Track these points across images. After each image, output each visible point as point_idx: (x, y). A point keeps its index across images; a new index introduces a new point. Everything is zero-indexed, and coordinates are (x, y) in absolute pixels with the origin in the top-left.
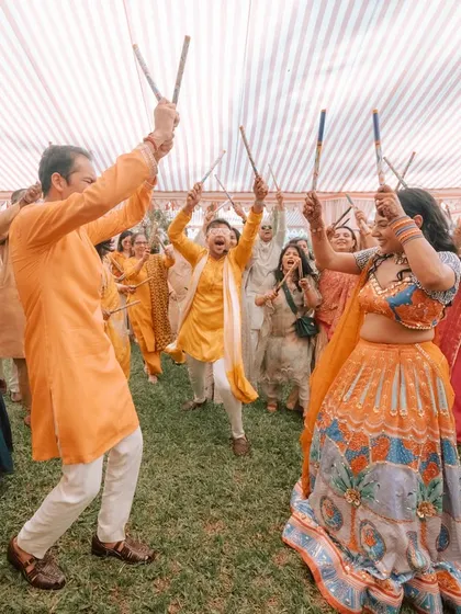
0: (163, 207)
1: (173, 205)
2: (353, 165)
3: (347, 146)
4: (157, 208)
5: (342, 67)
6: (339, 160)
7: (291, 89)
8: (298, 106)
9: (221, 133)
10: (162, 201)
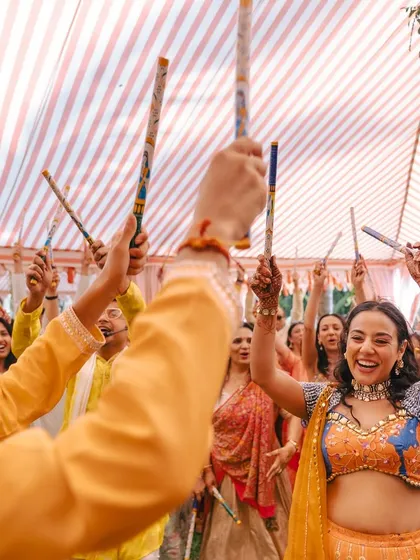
2: (176, 221)
3: (174, 196)
5: (187, 100)
6: (161, 213)
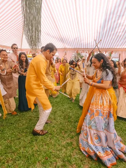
0: (80, 52)
1: (83, 52)
4: (79, 53)
7: (118, 20)
8: (120, 24)
9: (97, 33)
10: (80, 51)
